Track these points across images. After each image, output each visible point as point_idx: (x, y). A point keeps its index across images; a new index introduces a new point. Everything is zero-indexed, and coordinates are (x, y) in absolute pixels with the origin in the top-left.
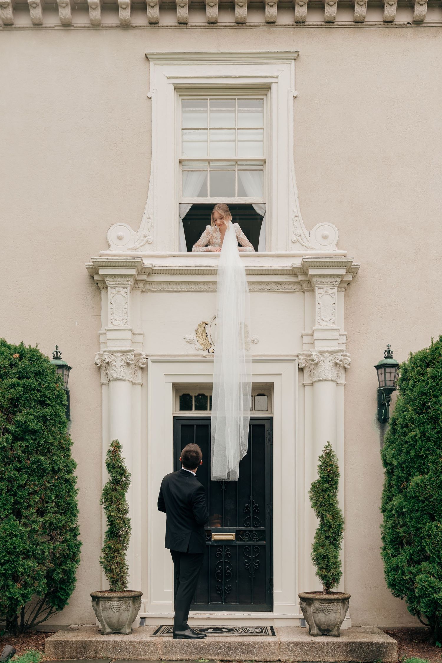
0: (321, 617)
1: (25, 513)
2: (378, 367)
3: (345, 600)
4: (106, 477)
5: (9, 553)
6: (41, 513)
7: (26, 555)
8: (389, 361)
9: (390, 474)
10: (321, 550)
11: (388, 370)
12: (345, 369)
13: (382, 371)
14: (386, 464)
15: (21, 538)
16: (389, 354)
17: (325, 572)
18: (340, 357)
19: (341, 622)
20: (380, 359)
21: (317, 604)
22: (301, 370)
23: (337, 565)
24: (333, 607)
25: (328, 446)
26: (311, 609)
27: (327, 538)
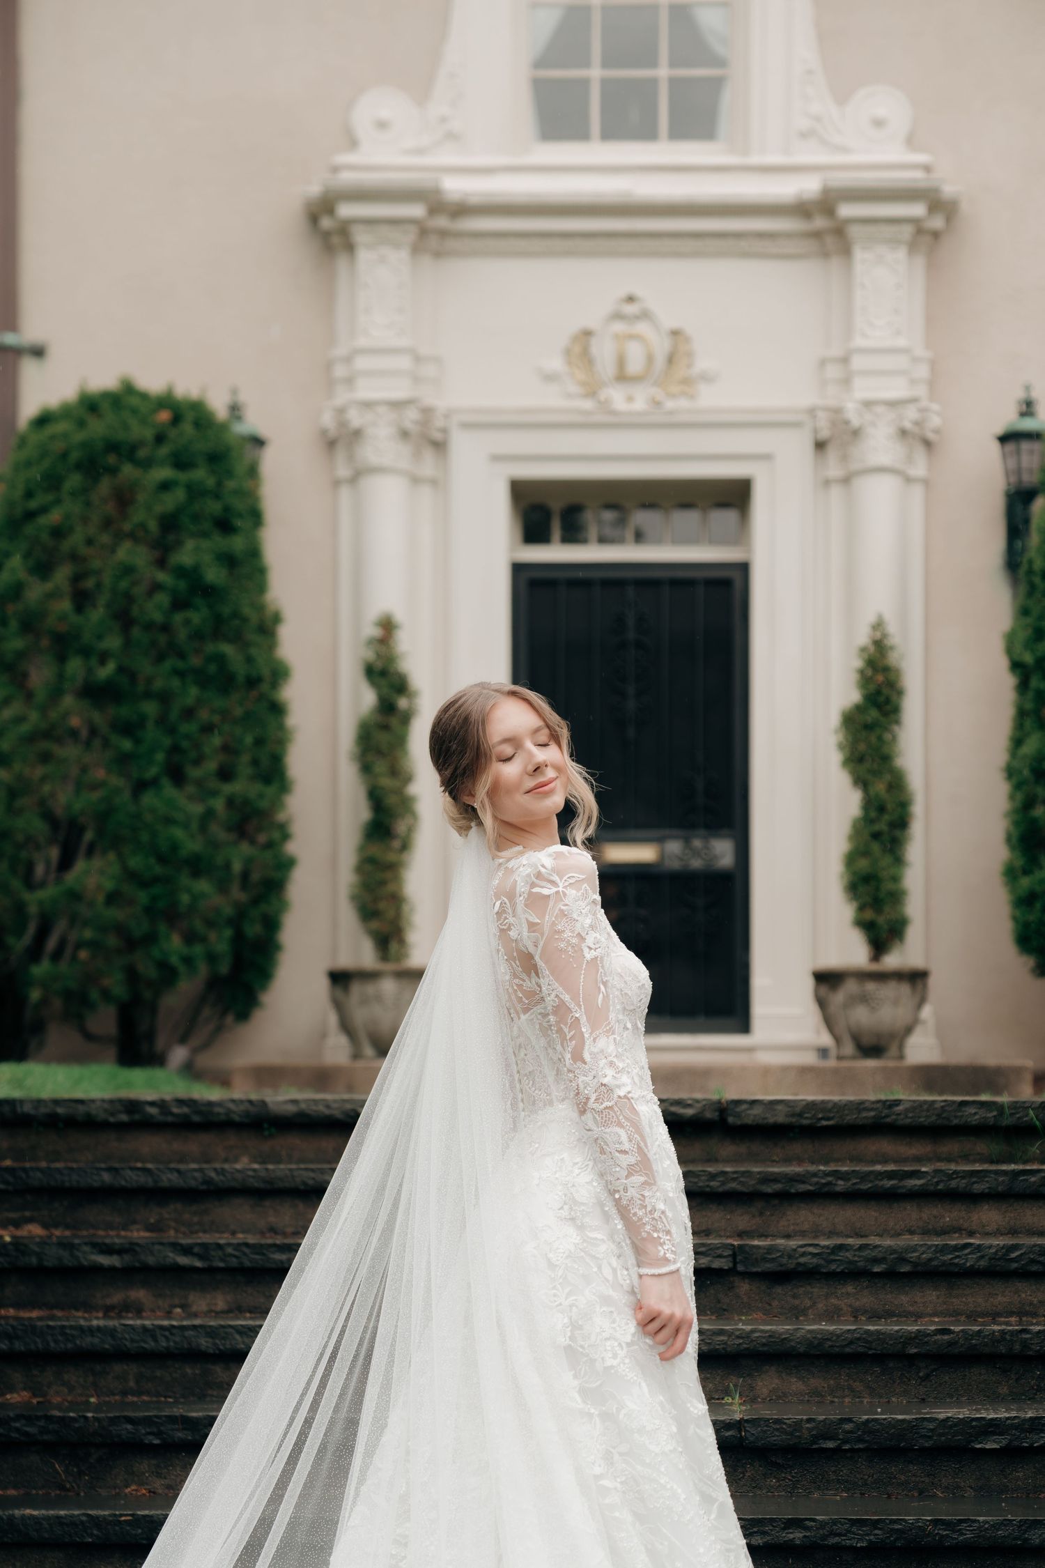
0: (861, 1016)
1: (194, 773)
2: (1005, 439)
3: (916, 978)
4: (369, 698)
5: (162, 859)
6: (225, 774)
7: (197, 866)
8: (1028, 424)
9: (1023, 686)
10: (863, 864)
11: (1025, 446)
12: (927, 444)
13: (1010, 447)
14: (1016, 666)
15: (186, 826)
16: (1028, 408)
17: (869, 915)
18: (911, 414)
19: (909, 1030)
20: (1007, 418)
21: (851, 986)
22: (820, 446)
23: (897, 897)
24: (889, 990)
25: (878, 625)
26: (838, 998)
27: (876, 836)
